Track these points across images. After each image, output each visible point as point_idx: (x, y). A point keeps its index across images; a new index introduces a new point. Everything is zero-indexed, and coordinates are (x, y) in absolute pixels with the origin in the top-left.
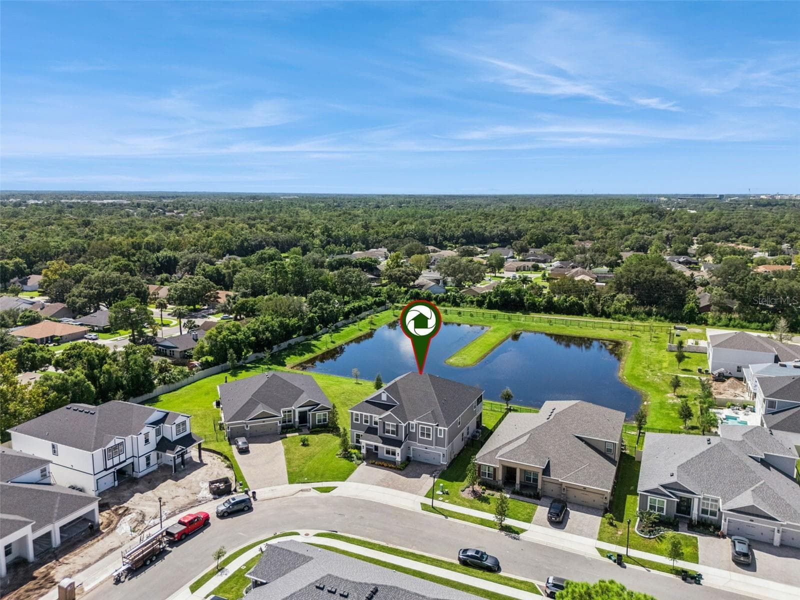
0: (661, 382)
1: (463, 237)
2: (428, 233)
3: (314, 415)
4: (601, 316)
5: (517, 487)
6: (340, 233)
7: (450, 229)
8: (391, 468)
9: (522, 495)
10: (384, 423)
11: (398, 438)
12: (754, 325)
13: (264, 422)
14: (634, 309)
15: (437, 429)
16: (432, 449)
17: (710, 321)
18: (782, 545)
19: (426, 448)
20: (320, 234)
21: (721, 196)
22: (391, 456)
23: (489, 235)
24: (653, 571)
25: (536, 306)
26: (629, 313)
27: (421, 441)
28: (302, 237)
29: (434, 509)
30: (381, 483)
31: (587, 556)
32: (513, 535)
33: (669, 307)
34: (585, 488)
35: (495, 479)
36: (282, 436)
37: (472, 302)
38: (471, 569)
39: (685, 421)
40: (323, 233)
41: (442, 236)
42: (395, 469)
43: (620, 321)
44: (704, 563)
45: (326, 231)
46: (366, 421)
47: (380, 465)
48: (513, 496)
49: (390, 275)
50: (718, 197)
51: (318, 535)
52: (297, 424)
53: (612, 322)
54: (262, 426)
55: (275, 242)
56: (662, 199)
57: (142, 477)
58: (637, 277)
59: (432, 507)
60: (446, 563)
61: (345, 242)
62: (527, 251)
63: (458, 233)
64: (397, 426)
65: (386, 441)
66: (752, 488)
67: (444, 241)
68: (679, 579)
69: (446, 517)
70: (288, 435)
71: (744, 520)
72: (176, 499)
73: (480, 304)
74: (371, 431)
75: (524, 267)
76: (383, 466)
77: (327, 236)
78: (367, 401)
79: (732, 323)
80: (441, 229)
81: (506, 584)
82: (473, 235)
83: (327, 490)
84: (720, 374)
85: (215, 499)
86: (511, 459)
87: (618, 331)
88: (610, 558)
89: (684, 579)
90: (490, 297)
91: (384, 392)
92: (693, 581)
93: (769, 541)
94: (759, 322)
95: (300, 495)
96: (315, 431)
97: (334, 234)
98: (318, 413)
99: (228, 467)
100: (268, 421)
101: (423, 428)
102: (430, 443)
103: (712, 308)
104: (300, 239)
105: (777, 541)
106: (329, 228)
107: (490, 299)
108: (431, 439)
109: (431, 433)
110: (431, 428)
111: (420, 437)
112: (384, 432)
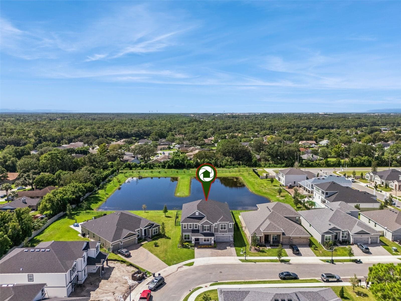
0: (270, 192)
1: (117, 134)
2: (98, 133)
3: (152, 230)
4: (220, 167)
5: (271, 243)
6: (47, 135)
7: (109, 130)
8: (210, 247)
9: (274, 246)
10: (203, 226)
11: (211, 232)
12: (279, 165)
13: (130, 238)
14: (233, 163)
15: (229, 224)
16: (227, 234)
17: (263, 166)
18: (371, 243)
19: (223, 235)
20: (34, 136)
21: (214, 114)
22: (206, 242)
23: (130, 133)
24: (345, 263)
25: (191, 165)
26: (231, 165)
27: (221, 232)
28: (22, 138)
29: (246, 261)
30: (212, 255)
31: (320, 264)
32: (287, 263)
33: (246, 161)
34: (300, 237)
35: (260, 242)
36: (140, 244)
37: (159, 166)
38: (288, 281)
39: (296, 206)
40: (35, 136)
41: (106, 134)
42: (212, 247)
43: (229, 169)
44: (356, 256)
45: (37, 134)
46: (190, 227)
47: (204, 247)
48: (272, 247)
49: (109, 156)
50: (212, 114)
51: (211, 285)
52: (144, 237)
53: (226, 169)
54: (129, 241)
55: (5, 142)
56: (192, 115)
57: (84, 283)
58: (232, 149)
59: (246, 260)
60: (276, 281)
61: (50, 140)
62: (158, 140)
63: (114, 133)
64: (210, 226)
65: (205, 235)
66: (356, 224)
67: (107, 137)
68: (354, 263)
69: (255, 262)
70: (142, 243)
71: (359, 236)
72: (117, 288)
73: (164, 167)
74: (195, 231)
75: (164, 148)
76: (206, 247)
77: (38, 137)
78: (188, 217)
79: (271, 165)
80: (104, 131)
81: (307, 282)
82: (122, 133)
83: (191, 264)
84: (290, 186)
85: (140, 283)
86: (269, 231)
87: (233, 173)
88: (328, 262)
89: (357, 263)
90: (169, 163)
91: (197, 211)
92: (359, 262)
93: (367, 243)
94: (280, 164)
95: (179, 270)
96: (155, 238)
97: (43, 135)
98: (153, 229)
99: (128, 266)
100: (132, 238)
101: (222, 225)
102: (226, 232)
103: (262, 160)
104: (21, 140)
105: (370, 242)
106: (39, 132)
107: (169, 164)
108: (226, 230)
109: (226, 227)
110: (226, 224)
111: (220, 230)
112: (203, 231)
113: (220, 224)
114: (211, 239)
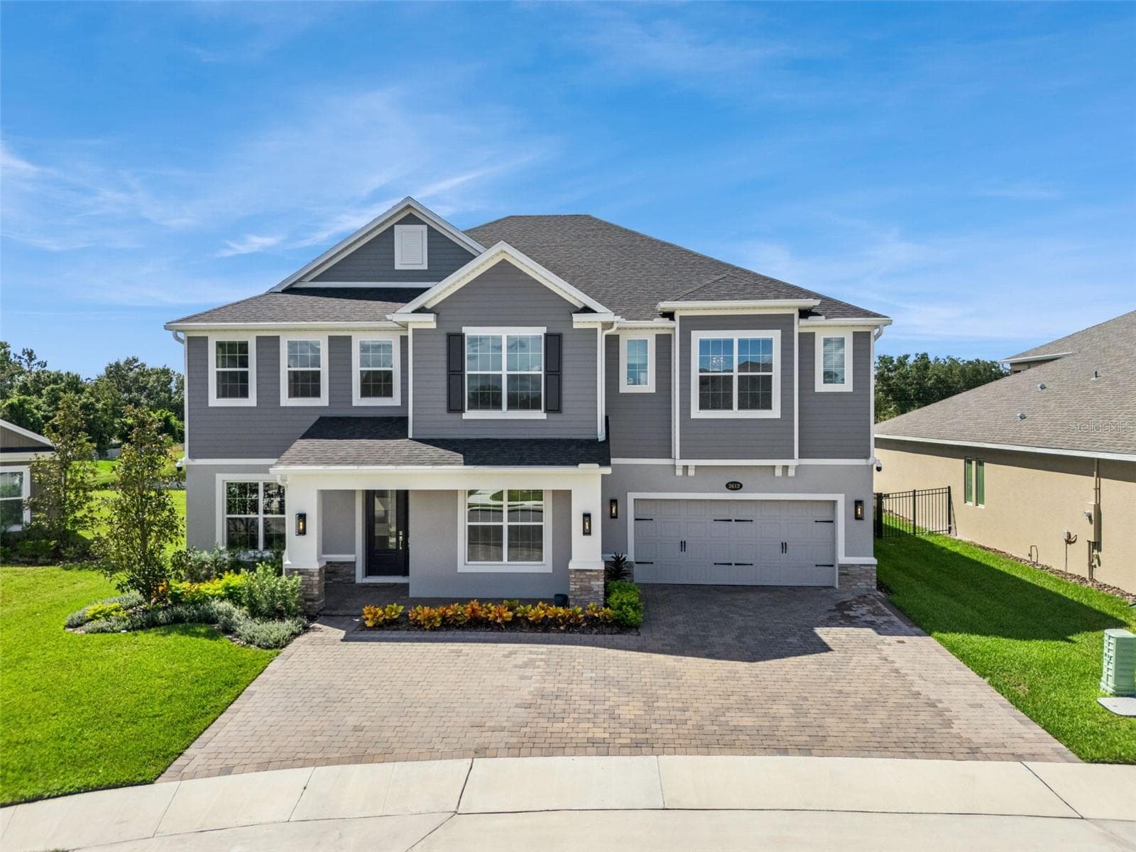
11: (564, 428)
22: (506, 565)
46: (305, 385)
108: (775, 413)
109: (776, 374)
110: (775, 335)
111: (696, 413)
112: (455, 406)
113: (697, 336)
114: (563, 498)
